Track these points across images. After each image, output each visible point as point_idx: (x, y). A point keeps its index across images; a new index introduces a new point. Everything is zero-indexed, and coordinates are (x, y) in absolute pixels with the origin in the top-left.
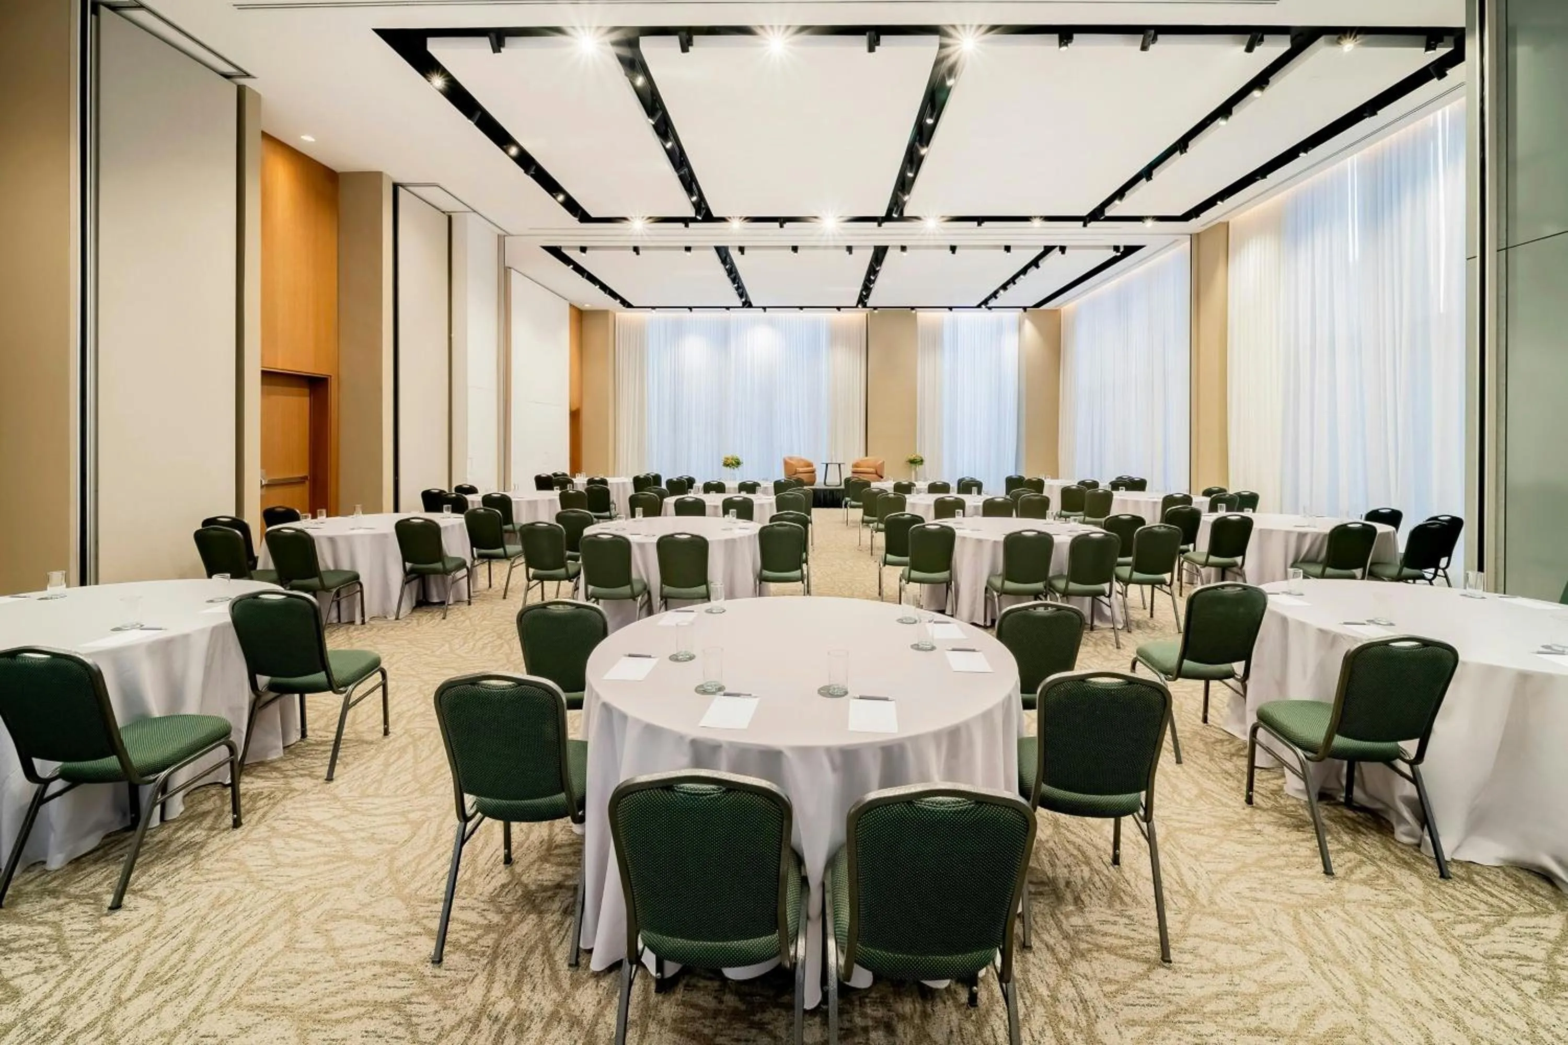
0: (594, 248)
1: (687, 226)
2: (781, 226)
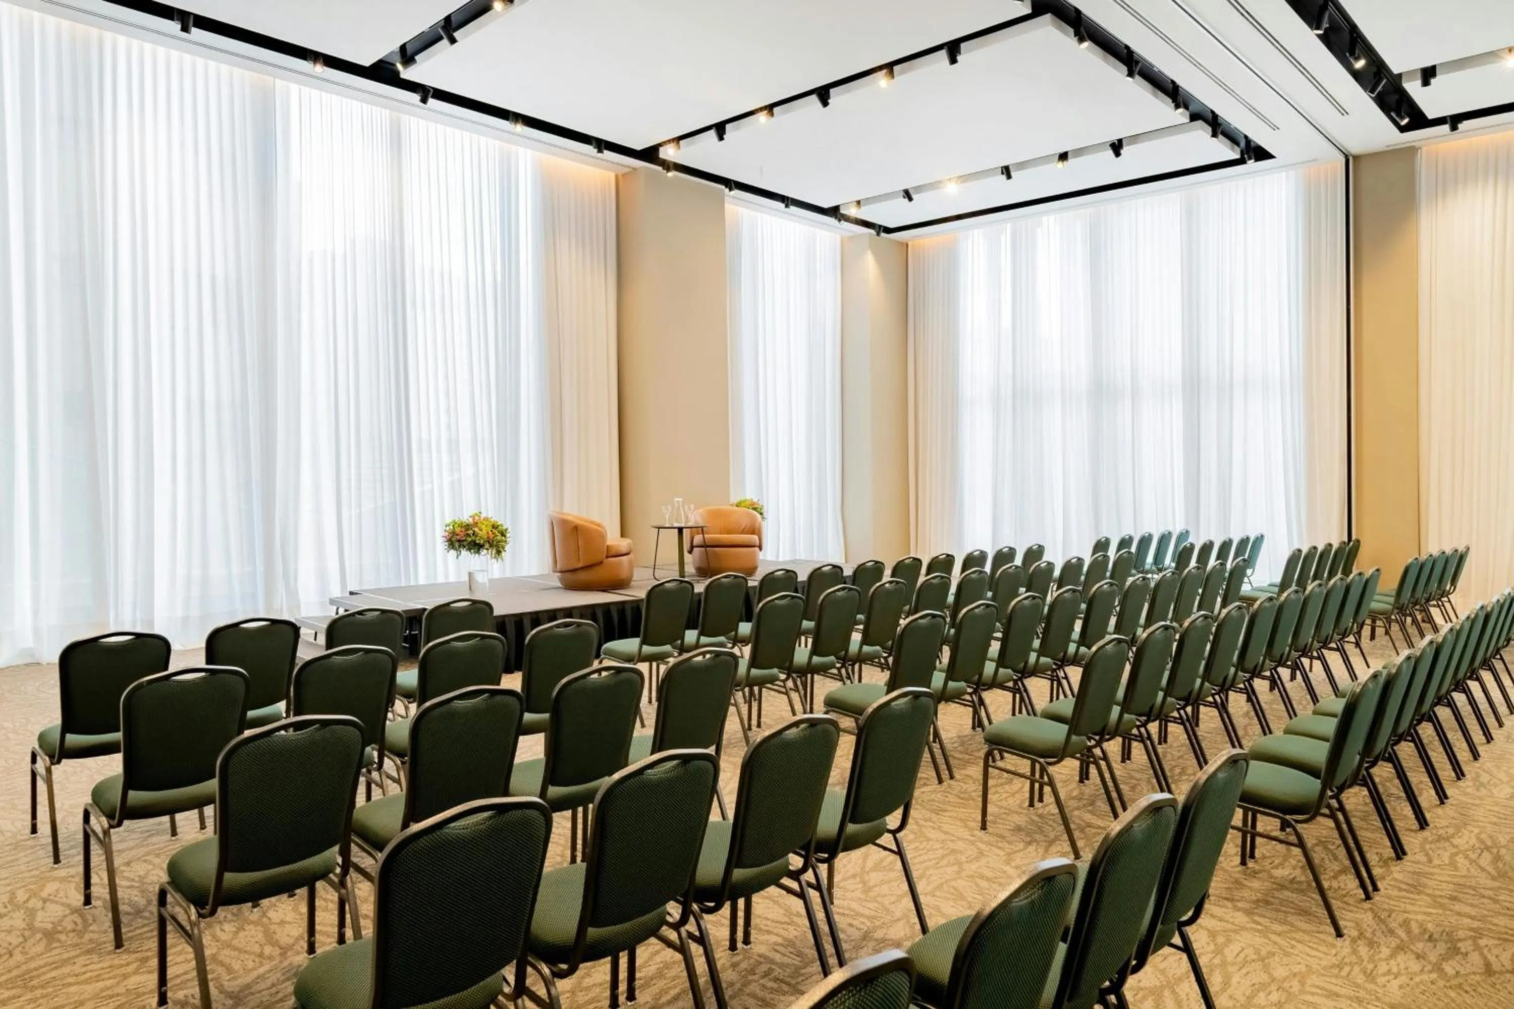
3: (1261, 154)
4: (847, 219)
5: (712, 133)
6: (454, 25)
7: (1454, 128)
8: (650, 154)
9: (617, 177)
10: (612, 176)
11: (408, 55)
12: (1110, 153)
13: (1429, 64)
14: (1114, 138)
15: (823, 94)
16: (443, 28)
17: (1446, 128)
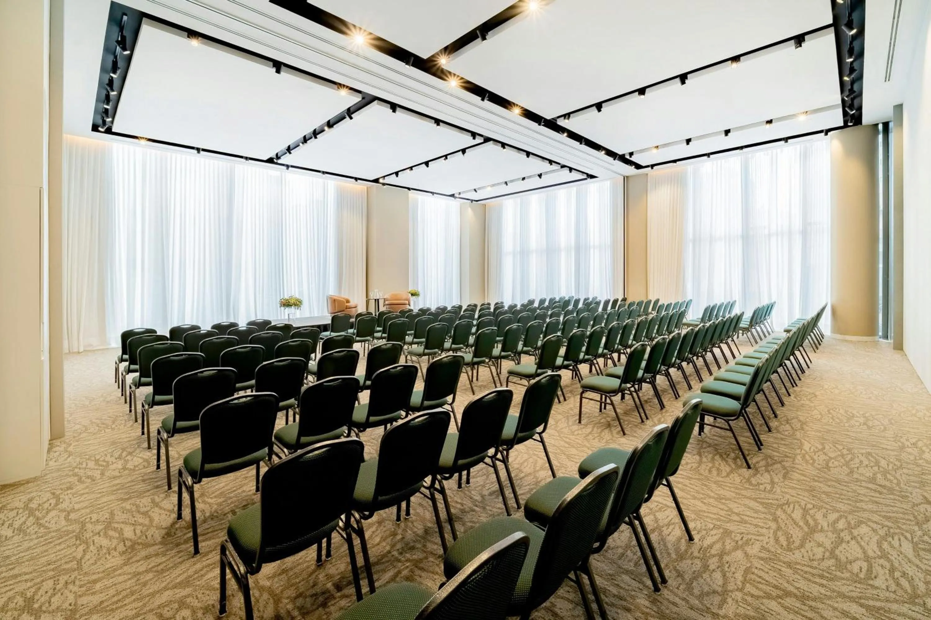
3: (592, 177)
4: (456, 198)
5: (394, 175)
6: (291, 148)
7: (652, 168)
8: (376, 181)
9: (367, 188)
10: (365, 188)
11: (278, 157)
12: (538, 177)
13: (631, 151)
14: (539, 173)
15: (427, 163)
16: (287, 150)
17: (650, 168)
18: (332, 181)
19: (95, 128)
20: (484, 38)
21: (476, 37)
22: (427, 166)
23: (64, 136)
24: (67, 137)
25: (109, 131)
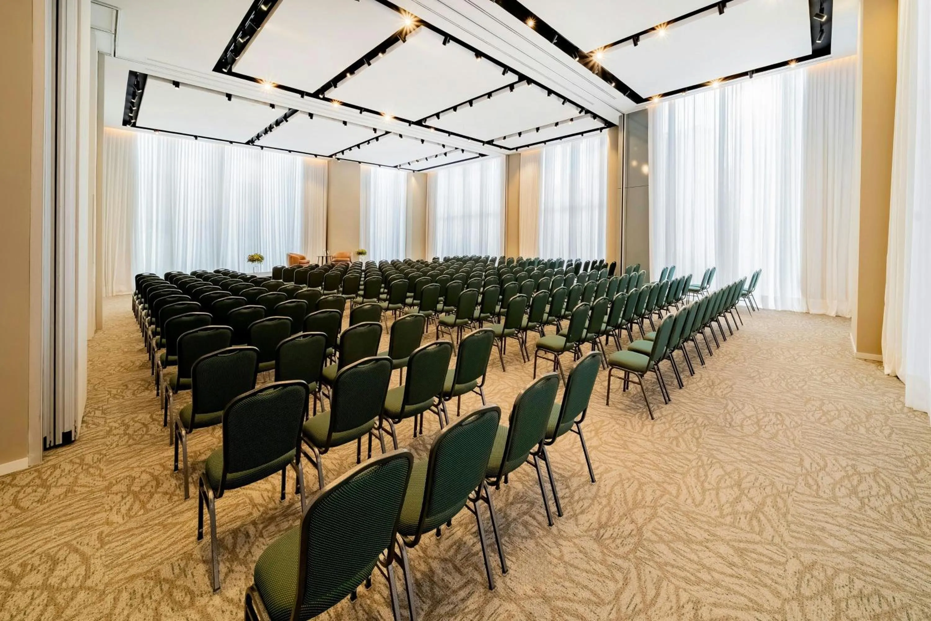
0: (185, 84)
1: (302, 97)
2: (361, 113)
18: (299, 158)
19: (125, 123)
20: (335, 87)
21: (330, 87)
22: (359, 148)
23: (105, 128)
24: (106, 129)
25: (134, 125)
